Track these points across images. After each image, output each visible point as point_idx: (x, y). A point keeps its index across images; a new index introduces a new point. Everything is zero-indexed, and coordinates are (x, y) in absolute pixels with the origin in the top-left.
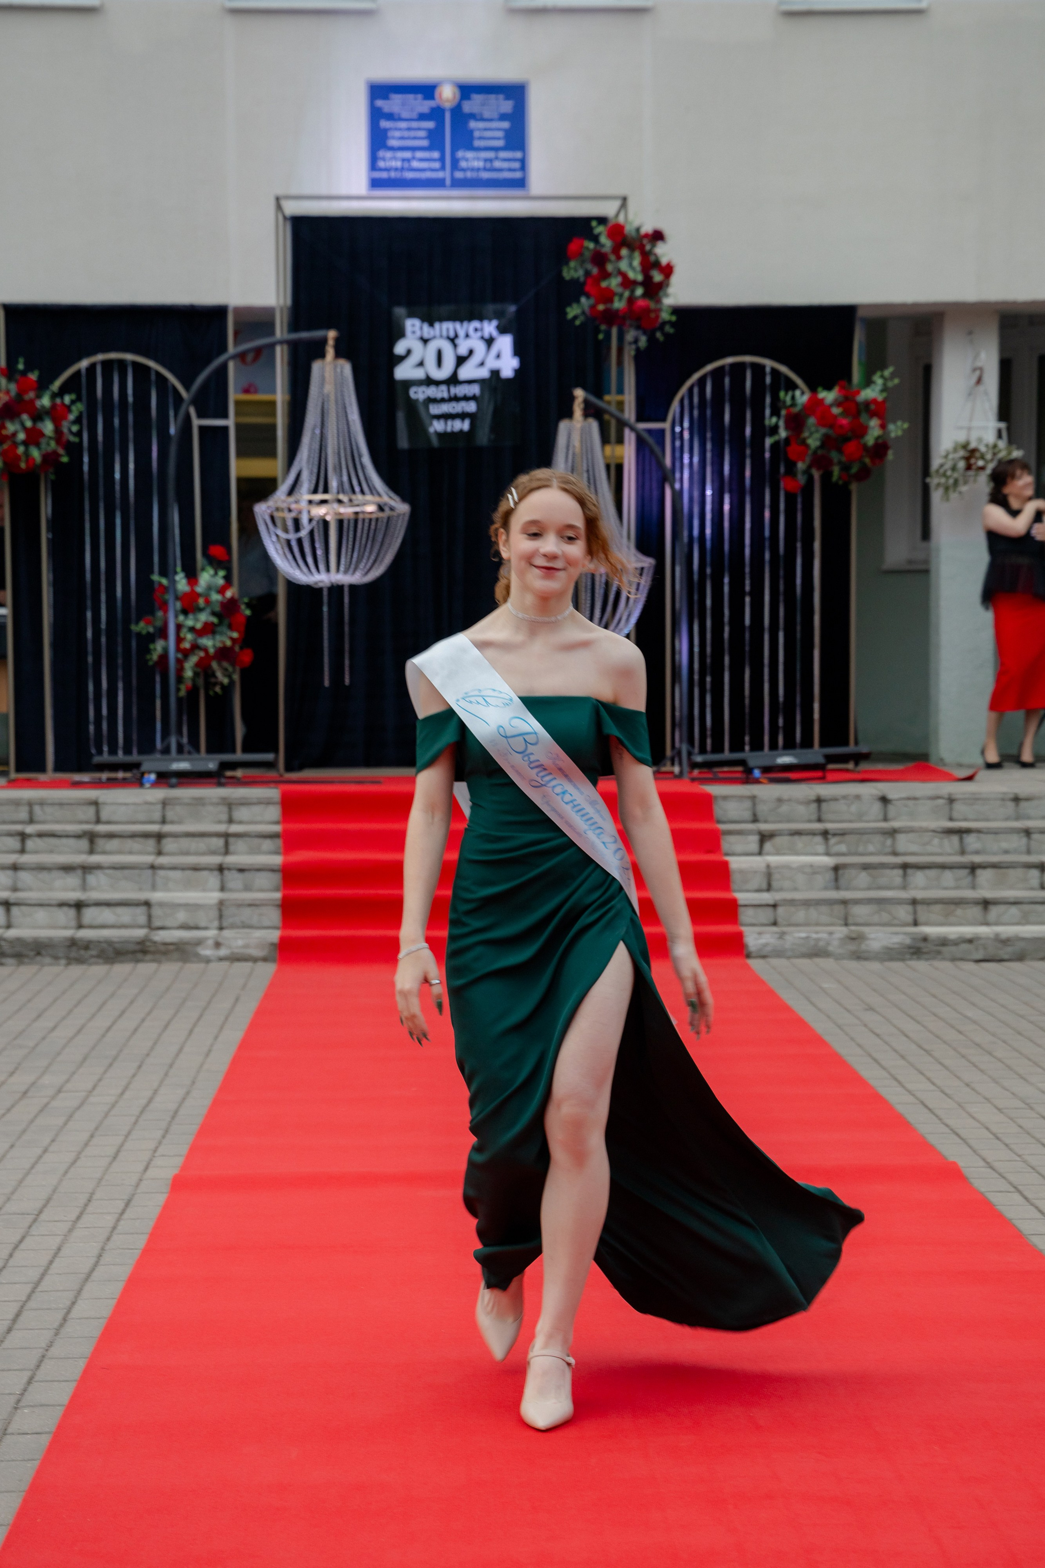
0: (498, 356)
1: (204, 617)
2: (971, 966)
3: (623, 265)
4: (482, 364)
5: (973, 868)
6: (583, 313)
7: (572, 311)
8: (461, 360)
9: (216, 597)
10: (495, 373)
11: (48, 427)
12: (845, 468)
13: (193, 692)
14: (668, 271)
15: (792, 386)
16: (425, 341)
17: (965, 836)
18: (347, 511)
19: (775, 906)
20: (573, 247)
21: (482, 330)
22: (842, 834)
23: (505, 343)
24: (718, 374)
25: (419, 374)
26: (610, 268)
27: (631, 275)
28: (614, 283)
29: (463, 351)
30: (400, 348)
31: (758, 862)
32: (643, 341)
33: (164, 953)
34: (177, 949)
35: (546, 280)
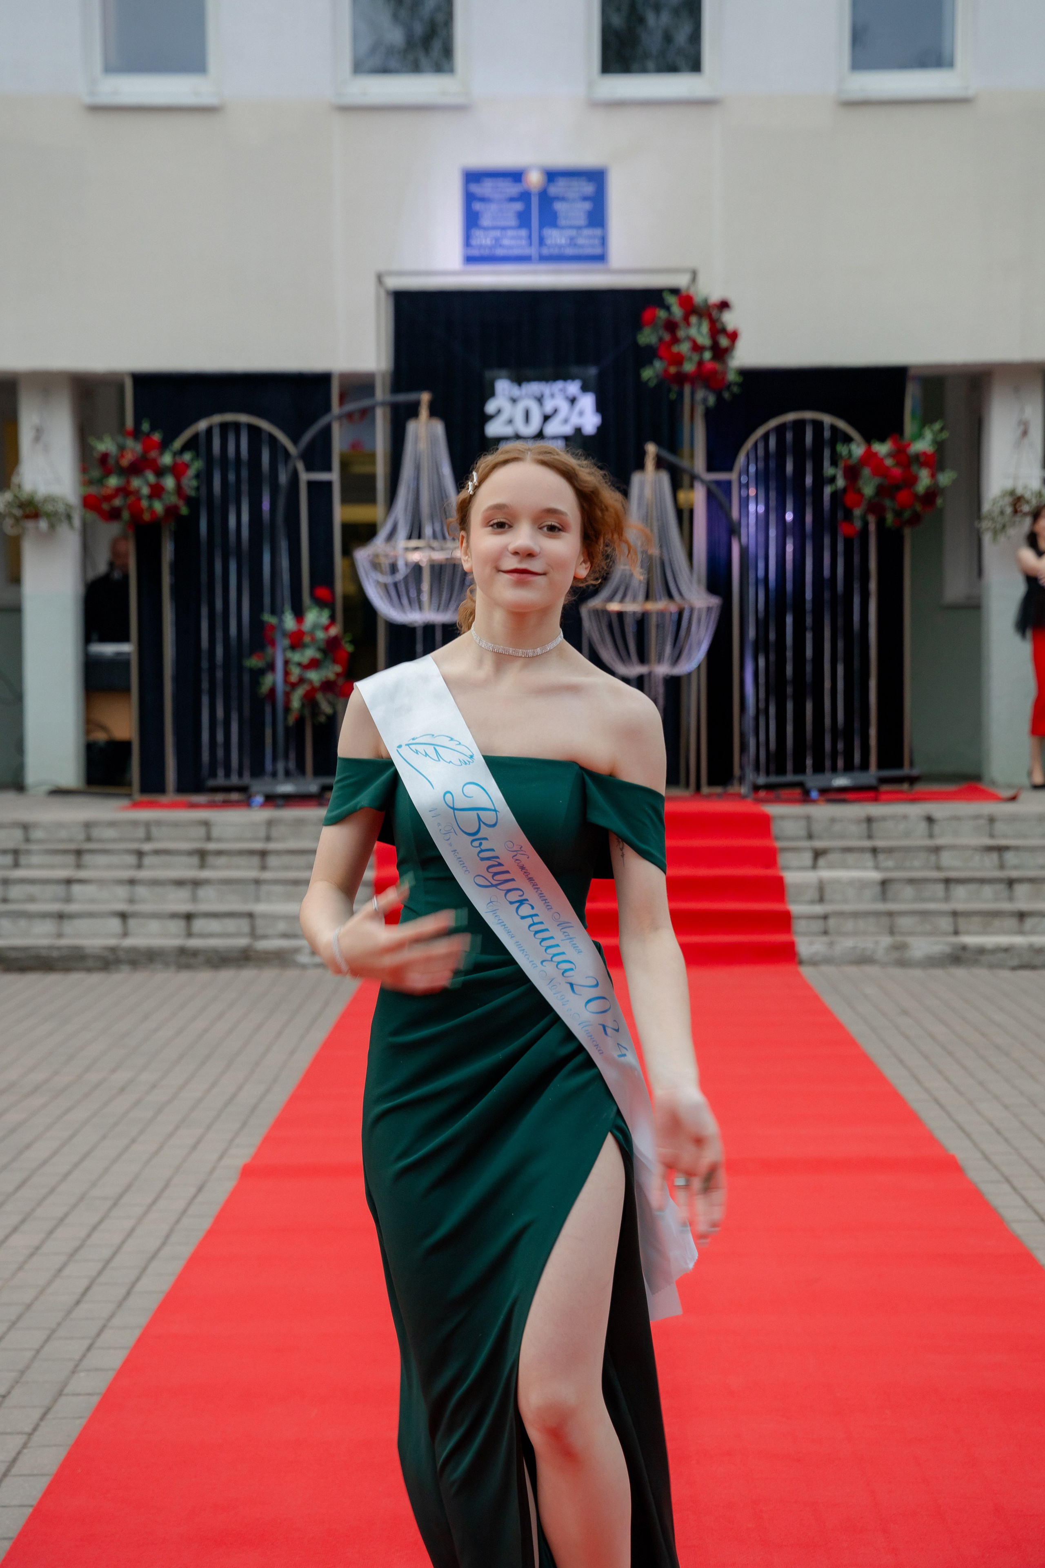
0: (581, 414)
1: (310, 653)
2: (1006, 974)
3: (693, 332)
4: (566, 421)
5: (1011, 883)
6: (657, 375)
7: (647, 374)
8: (546, 418)
9: (321, 635)
10: (578, 430)
11: (169, 482)
12: (898, 514)
13: (300, 721)
14: (733, 336)
15: (848, 439)
16: (514, 401)
17: (1004, 852)
18: (439, 556)
19: (825, 917)
20: (647, 315)
21: (566, 390)
22: (890, 850)
23: (588, 402)
24: (780, 430)
25: (508, 431)
26: (681, 333)
27: (700, 341)
28: (684, 348)
29: (548, 408)
30: (491, 407)
31: (811, 877)
32: (712, 400)
33: (265, 960)
34: (276, 957)
35: (624, 346)
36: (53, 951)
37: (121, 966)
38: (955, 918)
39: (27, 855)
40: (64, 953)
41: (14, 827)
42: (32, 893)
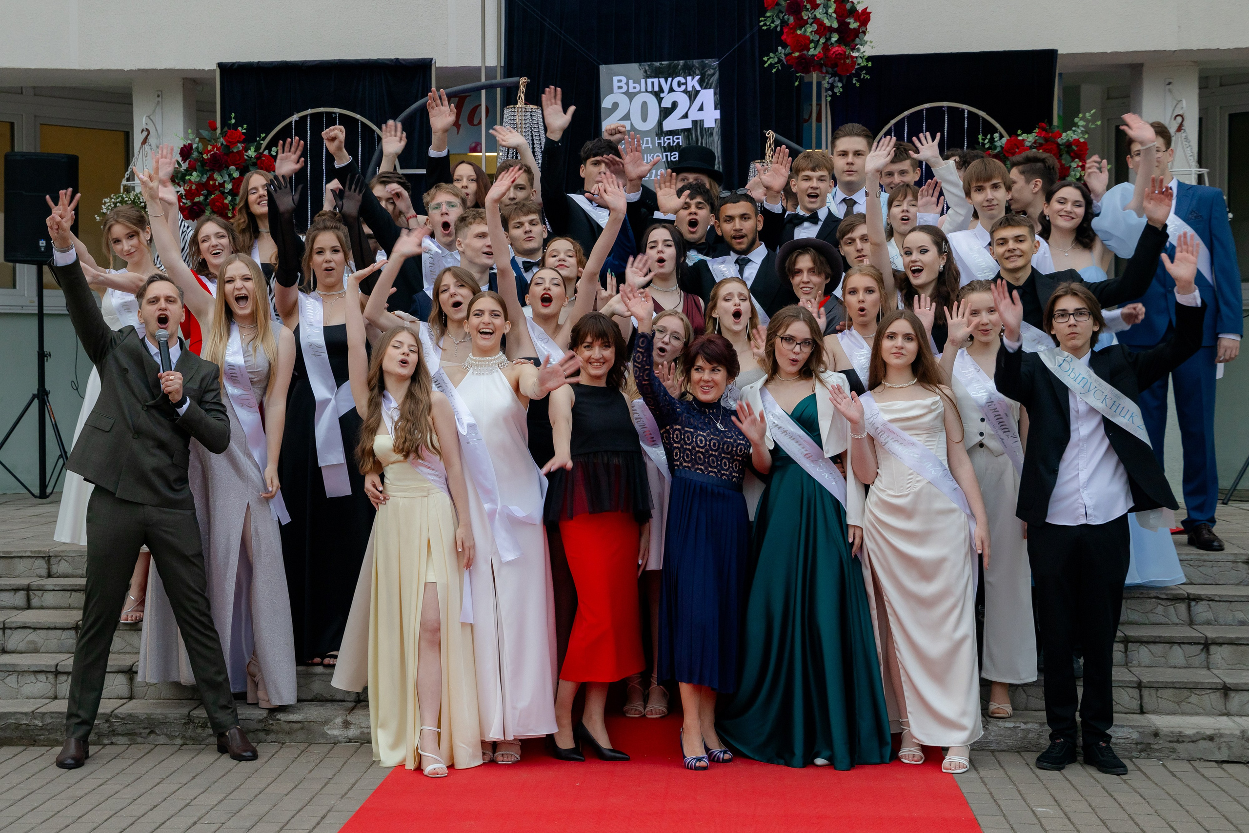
0: (701, 109)
3: (819, 13)
4: (686, 116)
5: (1205, 645)
6: (780, 61)
7: (770, 60)
8: (666, 113)
10: (698, 124)
14: (864, 17)
15: (990, 130)
16: (631, 96)
17: (1193, 603)
21: (685, 84)
23: (708, 96)
25: (625, 126)
26: (805, 15)
27: (827, 23)
28: (809, 30)
29: (667, 103)
30: (605, 102)
32: (838, 90)
33: (289, 733)
34: (302, 729)
35: (748, 36)
36: (35, 719)
37: (114, 740)
38: (1140, 691)
39: (40, 593)
40: (48, 721)
41: (37, 557)
42: (33, 642)
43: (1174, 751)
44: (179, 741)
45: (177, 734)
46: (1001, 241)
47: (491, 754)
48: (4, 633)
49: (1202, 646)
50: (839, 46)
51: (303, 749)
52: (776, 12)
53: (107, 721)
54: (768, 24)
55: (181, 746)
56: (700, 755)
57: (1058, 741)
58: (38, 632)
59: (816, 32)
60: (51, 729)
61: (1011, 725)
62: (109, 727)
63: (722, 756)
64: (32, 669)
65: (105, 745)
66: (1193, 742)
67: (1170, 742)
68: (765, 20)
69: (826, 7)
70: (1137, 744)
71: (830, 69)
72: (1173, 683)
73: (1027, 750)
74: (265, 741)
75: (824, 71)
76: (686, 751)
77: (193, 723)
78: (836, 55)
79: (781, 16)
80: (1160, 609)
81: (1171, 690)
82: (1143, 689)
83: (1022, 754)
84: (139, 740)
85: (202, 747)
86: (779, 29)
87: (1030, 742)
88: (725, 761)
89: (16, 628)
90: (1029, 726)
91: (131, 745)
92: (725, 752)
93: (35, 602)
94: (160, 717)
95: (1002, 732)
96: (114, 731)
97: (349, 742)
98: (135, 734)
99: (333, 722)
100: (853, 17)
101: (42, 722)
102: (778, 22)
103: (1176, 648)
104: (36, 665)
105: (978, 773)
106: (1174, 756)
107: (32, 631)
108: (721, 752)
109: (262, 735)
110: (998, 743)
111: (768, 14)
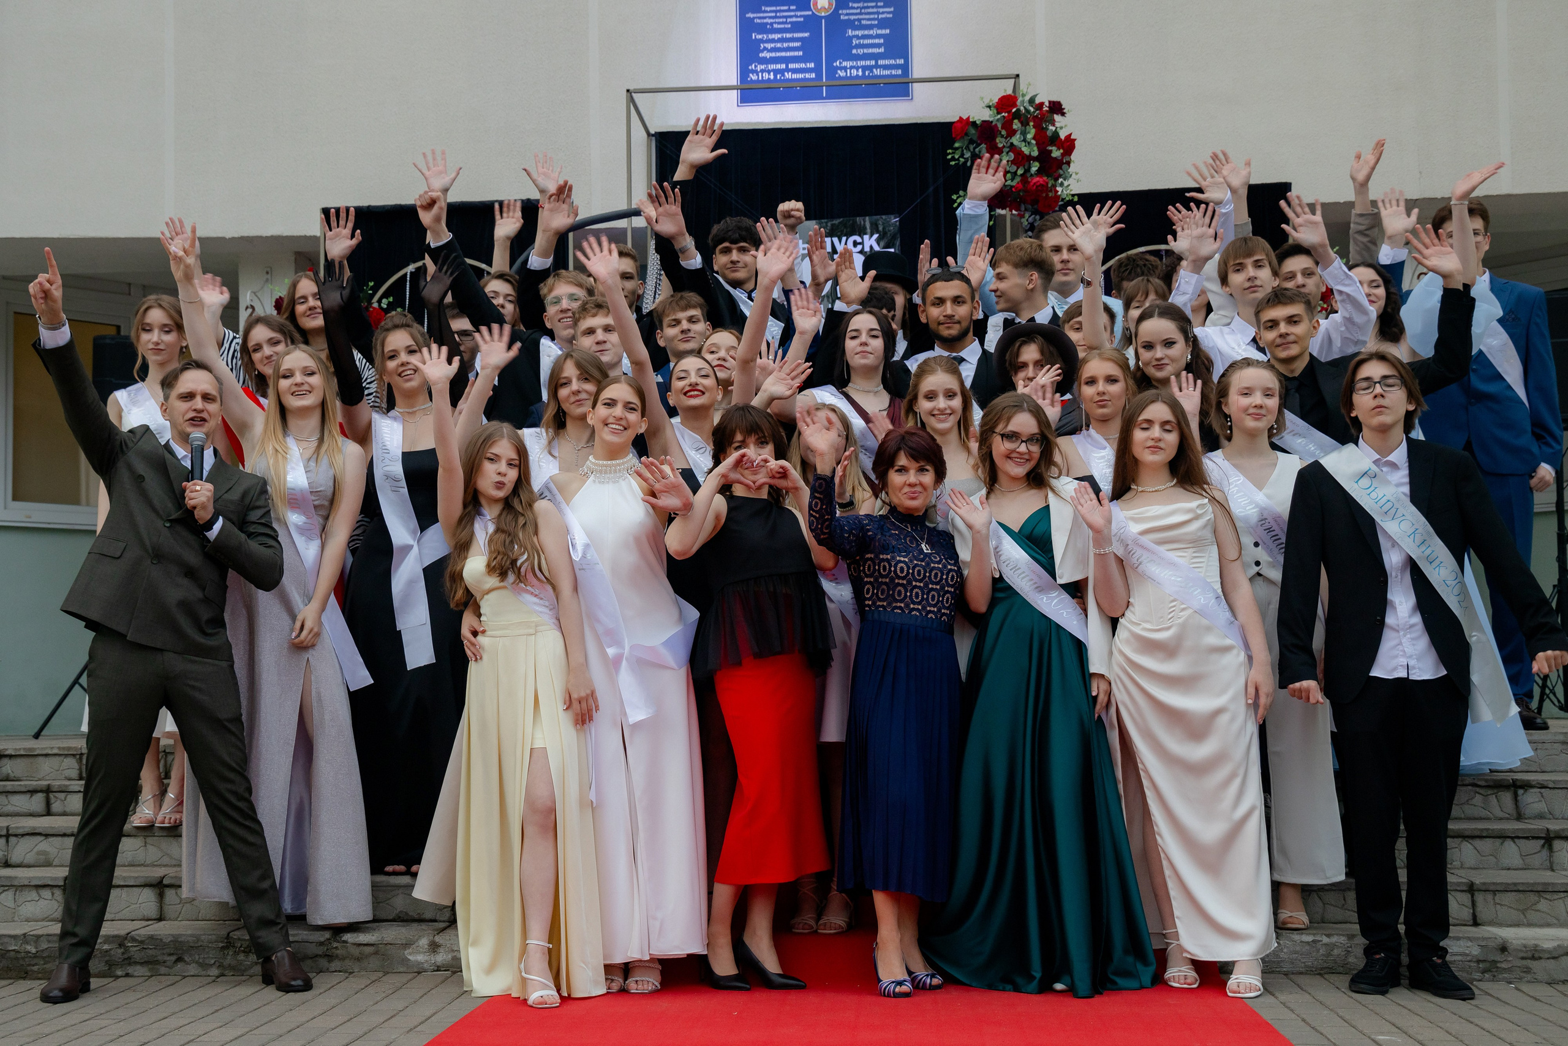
3: (1016, 140)
14: (1069, 145)
17: (1520, 792)
21: (862, 243)
26: (1000, 142)
27: (1026, 150)
33: (358, 959)
34: (376, 953)
35: (931, 189)
36: (27, 943)
37: (130, 970)
38: (1473, 896)
39: (62, 795)
40: (44, 946)
41: (66, 755)
42: (44, 853)
43: (1528, 970)
44: (214, 972)
45: (213, 962)
46: (1270, 324)
47: (621, 980)
48: (7, 841)
49: (1542, 842)
50: (1041, 177)
51: (374, 978)
52: (966, 143)
53: (121, 945)
54: (957, 157)
55: (218, 977)
56: (900, 978)
57: (1378, 957)
58: (51, 839)
59: (1013, 162)
60: (49, 957)
61: (1310, 938)
62: (123, 953)
63: (928, 981)
64: (32, 883)
65: (118, 977)
66: (1554, 958)
67: (1523, 958)
68: (953, 153)
69: (1024, 133)
70: (1479, 961)
71: (1030, 207)
72: (1515, 884)
73: (1331, 971)
74: (328, 970)
75: (1023, 208)
76: (881, 974)
77: (234, 946)
78: (1037, 187)
79: (972, 147)
80: (1478, 799)
81: (1513, 894)
82: (1476, 893)
83: (1326, 976)
84: (163, 970)
85: (243, 978)
86: (969, 164)
87: (1335, 962)
88: (933, 988)
89: (23, 835)
90: (1334, 939)
91: (152, 976)
92: (933, 976)
93: (56, 807)
94: (190, 939)
95: (1298, 948)
96: (129, 958)
97: (437, 971)
98: (157, 962)
99: (416, 944)
100: (1055, 145)
101: (36, 948)
102: (968, 155)
103: (1509, 844)
104: (39, 878)
105: (1276, 998)
106: (1529, 977)
107: (43, 838)
108: (927, 975)
109: (323, 962)
110: (1293, 963)
111: (957, 145)
